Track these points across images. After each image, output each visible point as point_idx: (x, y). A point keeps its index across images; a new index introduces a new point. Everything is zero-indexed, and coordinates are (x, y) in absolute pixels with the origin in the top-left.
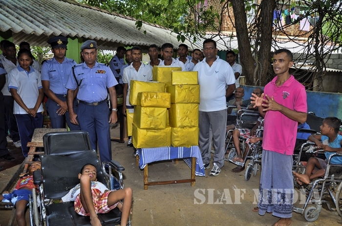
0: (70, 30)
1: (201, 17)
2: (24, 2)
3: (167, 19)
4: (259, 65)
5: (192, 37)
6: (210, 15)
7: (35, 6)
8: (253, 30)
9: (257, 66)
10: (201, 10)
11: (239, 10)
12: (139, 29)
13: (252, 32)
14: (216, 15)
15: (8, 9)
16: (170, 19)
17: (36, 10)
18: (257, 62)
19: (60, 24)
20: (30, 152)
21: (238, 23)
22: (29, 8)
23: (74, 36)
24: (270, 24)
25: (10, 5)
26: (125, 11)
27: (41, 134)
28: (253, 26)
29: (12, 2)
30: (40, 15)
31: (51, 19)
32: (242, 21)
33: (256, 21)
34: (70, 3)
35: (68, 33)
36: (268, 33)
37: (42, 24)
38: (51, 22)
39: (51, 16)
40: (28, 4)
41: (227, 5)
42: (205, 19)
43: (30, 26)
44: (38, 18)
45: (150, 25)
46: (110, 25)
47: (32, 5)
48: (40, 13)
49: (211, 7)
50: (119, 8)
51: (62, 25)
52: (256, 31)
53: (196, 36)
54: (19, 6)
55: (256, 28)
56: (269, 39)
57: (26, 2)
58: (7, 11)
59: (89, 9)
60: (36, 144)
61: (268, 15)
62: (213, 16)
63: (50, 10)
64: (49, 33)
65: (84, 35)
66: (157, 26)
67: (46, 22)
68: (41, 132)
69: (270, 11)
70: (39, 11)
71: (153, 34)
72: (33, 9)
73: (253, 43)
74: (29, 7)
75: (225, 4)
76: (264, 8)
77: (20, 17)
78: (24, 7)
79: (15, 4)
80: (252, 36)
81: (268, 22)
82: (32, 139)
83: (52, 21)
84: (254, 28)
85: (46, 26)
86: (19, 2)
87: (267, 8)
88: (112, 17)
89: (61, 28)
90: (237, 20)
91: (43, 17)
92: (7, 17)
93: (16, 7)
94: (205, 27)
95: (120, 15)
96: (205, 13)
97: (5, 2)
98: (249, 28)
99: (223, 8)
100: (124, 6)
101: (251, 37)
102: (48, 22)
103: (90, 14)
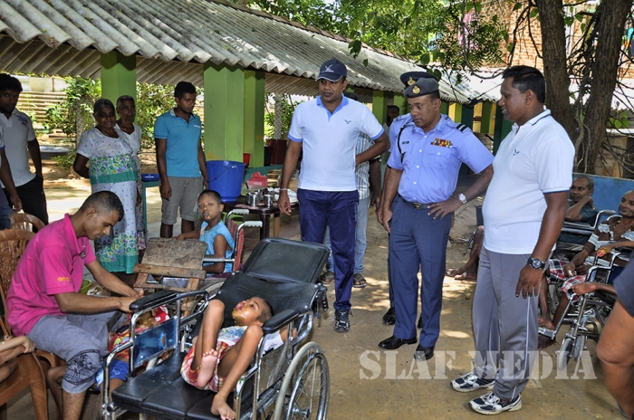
0: (228, 53)
1: (473, 37)
2: (154, 5)
3: (405, 43)
4: (586, 132)
5: (455, 74)
6: (491, 34)
7: (170, 10)
8: (576, 64)
9: (582, 133)
10: (475, 23)
11: (553, 22)
12: (355, 56)
13: (573, 66)
14: (503, 32)
15: (121, 15)
16: (412, 43)
17: (172, 17)
18: (581, 126)
19: (210, 42)
20: (137, 282)
21: (549, 48)
22: (159, 14)
23: (234, 63)
24: (615, 50)
25: (126, 7)
26: (332, 27)
27: (160, 249)
28: (578, 55)
29: (132, 3)
30: (177, 26)
31: (196, 32)
32: (557, 45)
33: (583, 46)
34: (236, 9)
35: (223, 58)
36: (609, 68)
37: (178, 40)
38: (194, 39)
39: (197, 28)
40: (158, 8)
41: (528, 13)
42: (481, 41)
43: (155, 43)
44: (172, 30)
45: (376, 51)
46: (303, 48)
47: (166, 10)
48: (178, 23)
49: (495, 18)
50: (323, 22)
51: (214, 44)
52: (581, 66)
53: (462, 71)
54: (141, 10)
55: (583, 60)
56: (610, 82)
57: (157, 4)
58: (119, 19)
59: (267, 21)
60: (149, 268)
61: (612, 32)
62: (497, 35)
63: (197, 17)
64: (187, 56)
65: (254, 63)
66: (389, 53)
67: (185, 38)
68: (159, 246)
69: (616, 24)
70: (175, 19)
71: (381, 67)
72: (167, 16)
73: (574, 87)
74: (160, 12)
75: (524, 12)
76: (605, 19)
77: (139, 28)
78: (150, 12)
79: (136, 7)
80: (572, 74)
81: (612, 47)
82: (144, 259)
83: (197, 37)
84: (579, 58)
85: (185, 45)
86: (142, 4)
87: (612, 18)
88: (309, 34)
89: (211, 50)
90: (547, 43)
91: (181, 29)
92: (116, 28)
93: (137, 11)
94: (480, 55)
95: (324, 32)
96: (481, 30)
97: (120, 3)
98: (570, 57)
99: (519, 20)
100: (331, 18)
101: (572, 76)
102: (188, 38)
103: (268, 29)
